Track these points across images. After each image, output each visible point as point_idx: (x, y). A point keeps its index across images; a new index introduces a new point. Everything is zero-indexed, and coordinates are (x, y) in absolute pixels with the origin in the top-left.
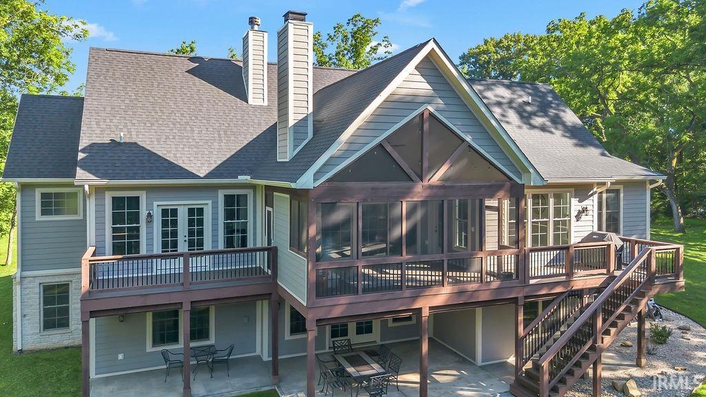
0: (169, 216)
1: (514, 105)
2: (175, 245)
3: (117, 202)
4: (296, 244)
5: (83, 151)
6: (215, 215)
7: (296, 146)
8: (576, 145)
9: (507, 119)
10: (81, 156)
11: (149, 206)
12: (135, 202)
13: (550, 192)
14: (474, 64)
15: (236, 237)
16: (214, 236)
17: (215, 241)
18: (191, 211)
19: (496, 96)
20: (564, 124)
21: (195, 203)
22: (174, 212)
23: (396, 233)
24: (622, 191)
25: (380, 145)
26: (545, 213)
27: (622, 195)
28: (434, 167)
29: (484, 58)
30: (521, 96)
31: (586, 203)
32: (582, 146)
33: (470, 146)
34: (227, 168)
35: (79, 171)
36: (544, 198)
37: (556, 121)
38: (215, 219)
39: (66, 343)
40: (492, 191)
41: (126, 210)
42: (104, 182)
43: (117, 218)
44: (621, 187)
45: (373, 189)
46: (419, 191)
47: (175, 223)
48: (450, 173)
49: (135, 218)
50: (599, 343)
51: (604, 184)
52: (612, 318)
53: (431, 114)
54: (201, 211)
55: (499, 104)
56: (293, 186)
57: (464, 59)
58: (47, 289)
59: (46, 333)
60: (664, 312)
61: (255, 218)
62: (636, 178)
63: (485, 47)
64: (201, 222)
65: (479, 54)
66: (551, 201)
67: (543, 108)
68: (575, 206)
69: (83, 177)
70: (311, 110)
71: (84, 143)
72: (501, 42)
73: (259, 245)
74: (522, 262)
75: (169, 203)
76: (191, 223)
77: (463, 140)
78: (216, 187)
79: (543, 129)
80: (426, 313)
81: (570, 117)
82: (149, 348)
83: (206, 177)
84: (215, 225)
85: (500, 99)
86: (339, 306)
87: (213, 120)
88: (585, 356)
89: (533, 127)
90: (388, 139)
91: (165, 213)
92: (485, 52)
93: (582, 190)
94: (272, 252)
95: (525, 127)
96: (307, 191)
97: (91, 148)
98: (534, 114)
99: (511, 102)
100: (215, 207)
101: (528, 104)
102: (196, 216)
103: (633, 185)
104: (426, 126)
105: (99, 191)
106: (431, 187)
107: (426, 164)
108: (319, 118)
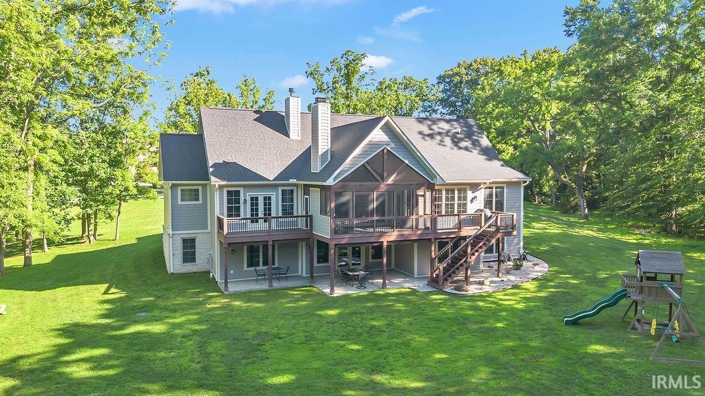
0: (254, 200)
1: (449, 134)
2: (257, 215)
3: (229, 193)
4: (324, 211)
5: (211, 167)
6: (277, 199)
7: (322, 165)
8: (487, 159)
9: (444, 144)
10: (211, 170)
11: (245, 195)
12: (238, 193)
13: (456, 188)
14: (449, 83)
15: (288, 211)
16: (277, 209)
17: (277, 211)
18: (265, 198)
19: (439, 128)
20: (480, 145)
21: (267, 194)
22: (257, 199)
23: (371, 207)
24: (505, 188)
25: (363, 164)
26: (453, 198)
27: (505, 191)
28: (389, 176)
29: (457, 79)
30: (455, 128)
31: (477, 194)
32: (489, 160)
33: (407, 165)
34: (283, 176)
35: (213, 178)
36: (453, 191)
37: (476, 144)
38: (277, 202)
39: (195, 270)
40: (419, 186)
41: (233, 197)
42: (224, 183)
43: (229, 201)
44: (505, 185)
45: (361, 185)
46: (383, 187)
47: (257, 205)
48: (397, 178)
49: (238, 201)
50: (469, 260)
51: (486, 183)
52: (476, 248)
53: (388, 150)
54: (270, 198)
55: (440, 134)
56: (325, 184)
57: (441, 79)
58: (185, 241)
59: (185, 264)
60: (529, 257)
61: (297, 202)
62: (513, 180)
63: (458, 69)
64: (270, 204)
65: (452, 76)
66: (456, 192)
67: (469, 135)
68: (470, 195)
69: (215, 181)
70: (330, 147)
71: (210, 163)
72: (471, 65)
73: (300, 214)
74: (434, 221)
75: (254, 194)
76: (265, 204)
77: (404, 162)
78: (277, 186)
79: (466, 149)
80: (385, 244)
81: (485, 142)
82: (245, 268)
83: (273, 180)
84: (277, 205)
85: (441, 131)
86: (345, 239)
87: (272, 149)
88: (462, 265)
89: (460, 148)
90: (367, 162)
91: (252, 199)
92: (457, 74)
93: (475, 187)
94: (309, 218)
95: (456, 148)
96: (329, 187)
97: (215, 165)
98: (462, 140)
99: (448, 131)
100: (277, 196)
101: (458, 133)
102: (267, 200)
103: (513, 184)
104: (385, 157)
105: (221, 187)
106: (388, 185)
107: (385, 175)
108: (333, 150)
